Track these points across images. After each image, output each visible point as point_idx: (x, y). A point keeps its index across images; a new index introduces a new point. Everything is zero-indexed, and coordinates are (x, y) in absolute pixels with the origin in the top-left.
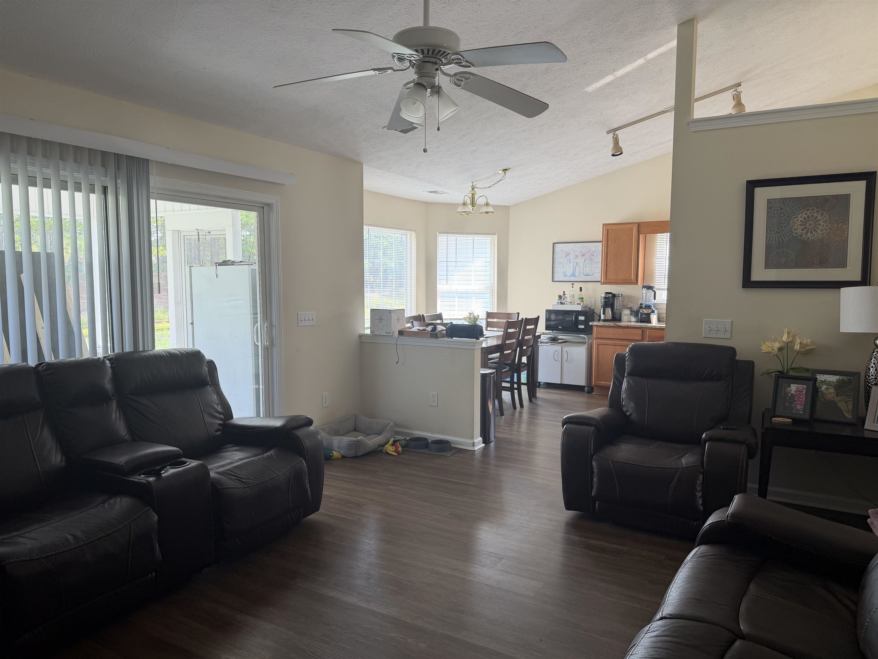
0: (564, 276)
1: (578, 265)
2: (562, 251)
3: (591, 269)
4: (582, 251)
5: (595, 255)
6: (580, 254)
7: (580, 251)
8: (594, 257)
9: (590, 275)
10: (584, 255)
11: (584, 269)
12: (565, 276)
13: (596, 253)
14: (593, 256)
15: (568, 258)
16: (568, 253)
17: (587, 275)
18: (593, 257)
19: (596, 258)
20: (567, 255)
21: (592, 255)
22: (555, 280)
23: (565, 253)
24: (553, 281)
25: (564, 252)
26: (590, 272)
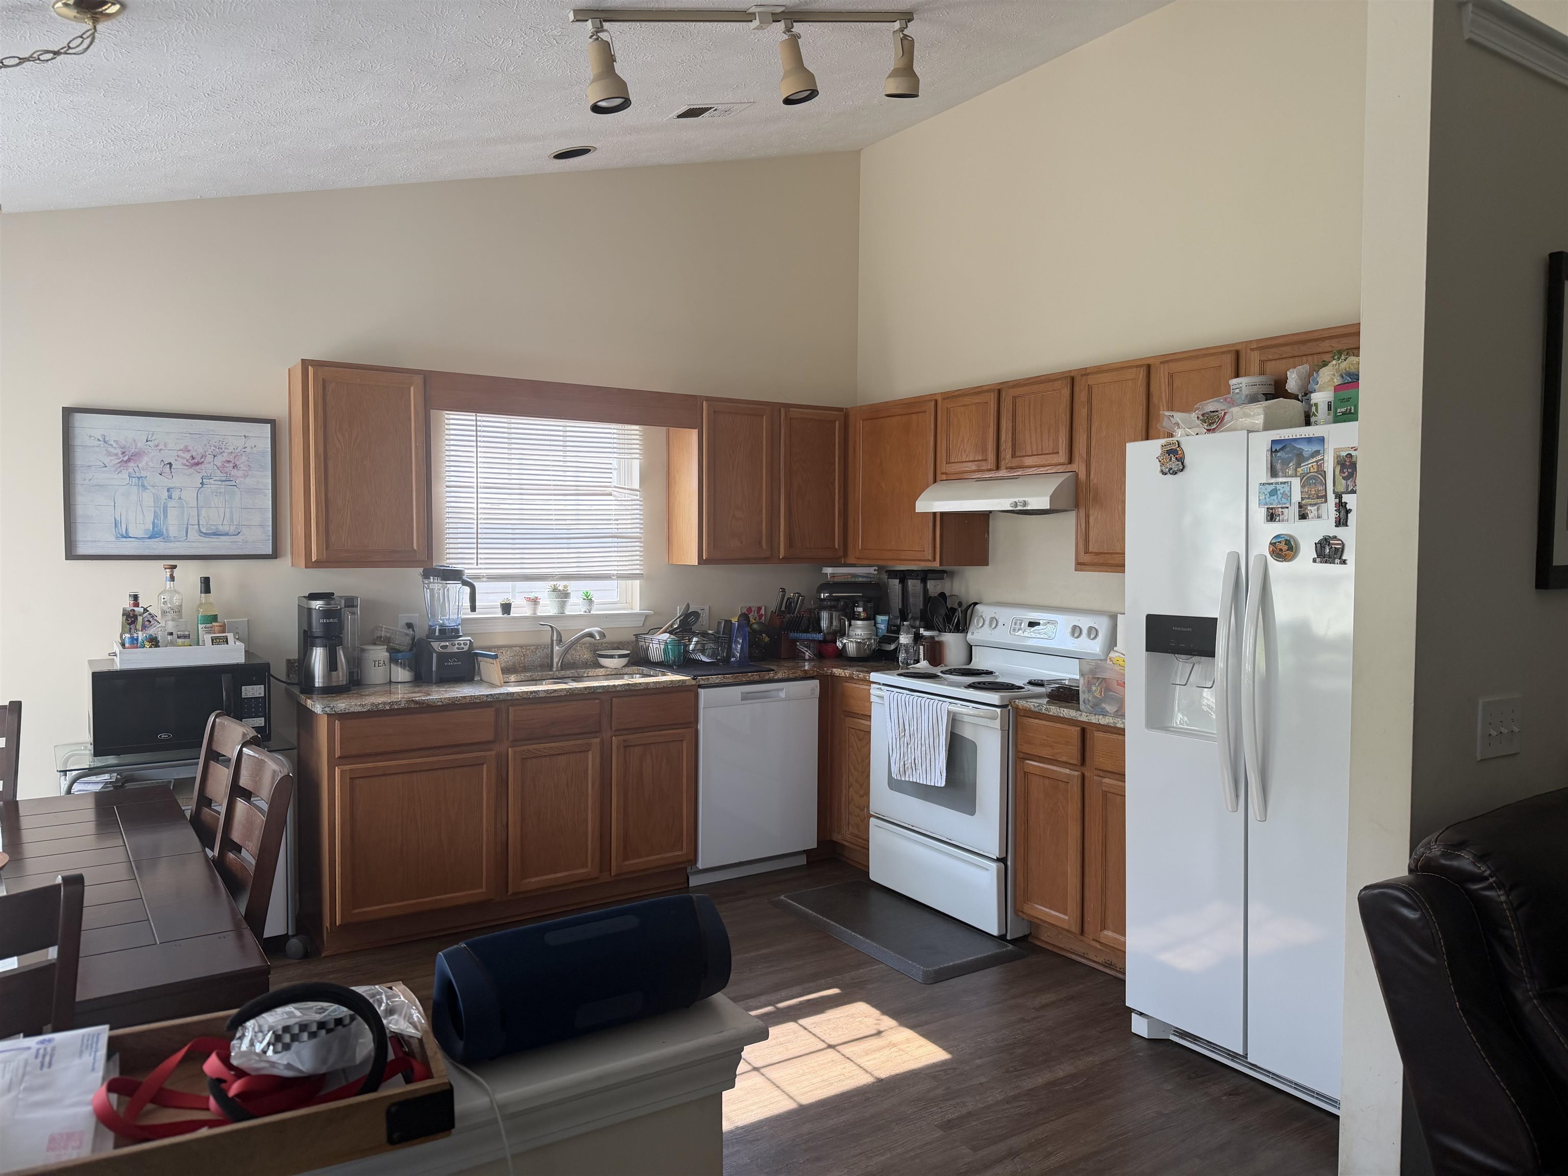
0: (117, 538)
1: (176, 495)
2: (105, 442)
3: (227, 515)
4: (190, 448)
5: (242, 466)
6: (183, 458)
7: (182, 447)
8: (240, 473)
9: (227, 534)
10: (198, 464)
11: (203, 512)
12: (123, 537)
13: (244, 458)
14: (235, 466)
15: (131, 470)
16: (133, 450)
17: (215, 534)
18: (234, 472)
19: (245, 476)
20: (126, 458)
21: (232, 465)
22: (82, 550)
23: (119, 451)
24: (71, 554)
25: (114, 445)
26: (225, 522)
